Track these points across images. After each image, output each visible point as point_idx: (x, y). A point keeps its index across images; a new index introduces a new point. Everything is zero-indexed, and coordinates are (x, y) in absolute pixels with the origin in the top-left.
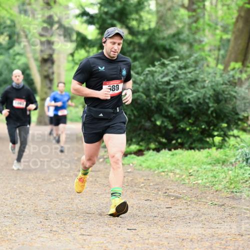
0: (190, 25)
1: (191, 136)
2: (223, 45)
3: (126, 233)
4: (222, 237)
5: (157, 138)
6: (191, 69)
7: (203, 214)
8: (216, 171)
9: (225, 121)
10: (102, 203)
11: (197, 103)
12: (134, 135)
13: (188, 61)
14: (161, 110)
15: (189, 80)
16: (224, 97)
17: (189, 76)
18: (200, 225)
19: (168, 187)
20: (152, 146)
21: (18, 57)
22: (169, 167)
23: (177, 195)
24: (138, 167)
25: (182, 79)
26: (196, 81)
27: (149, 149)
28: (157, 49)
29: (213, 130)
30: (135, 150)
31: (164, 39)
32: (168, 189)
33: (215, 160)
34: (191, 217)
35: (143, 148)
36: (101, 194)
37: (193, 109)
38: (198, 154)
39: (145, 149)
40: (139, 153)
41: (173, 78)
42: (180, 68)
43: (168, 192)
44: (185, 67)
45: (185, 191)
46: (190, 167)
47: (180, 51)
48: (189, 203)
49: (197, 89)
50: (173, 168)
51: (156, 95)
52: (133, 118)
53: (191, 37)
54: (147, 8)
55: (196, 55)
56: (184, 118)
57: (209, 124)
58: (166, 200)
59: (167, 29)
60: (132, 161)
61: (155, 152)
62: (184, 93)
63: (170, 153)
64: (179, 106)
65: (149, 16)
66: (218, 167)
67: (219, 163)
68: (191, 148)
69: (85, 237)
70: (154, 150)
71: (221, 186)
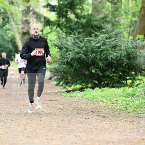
0: (113, 12)
1: (113, 80)
2: (133, 24)
3: (74, 138)
4: (132, 140)
5: (92, 81)
6: (113, 39)
7: (120, 127)
8: (128, 101)
9: (133, 71)
10: (59, 120)
11: (117, 60)
12: (78, 79)
13: (111, 34)
14: (95, 64)
15: (112, 45)
16: (133, 56)
17: (112, 43)
18: (119, 133)
19: (99, 111)
20: (90, 85)
21: (8, 32)
22: (100, 98)
23: (105, 115)
24: (81, 98)
25: (107, 45)
26: (116, 46)
27: (87, 87)
28: (92, 27)
29: (127, 76)
30: (79, 88)
31: (96, 20)
32: (99, 112)
33: (128, 94)
34: (113, 129)
35: (84, 87)
36: (58, 115)
37: (114, 63)
38: (117, 91)
39: (85, 88)
40: (82, 90)
41: (102, 44)
42: (107, 38)
43: (99, 113)
44: (110, 38)
45: (109, 113)
46: (112, 98)
47: (106, 28)
48: (112, 120)
49: (117, 51)
50: (102, 99)
51: (91, 55)
52: (77, 68)
53: (113, 19)
54: (86, 2)
55: (116, 31)
56: (109, 69)
57: (123, 72)
58: (98, 118)
59: (99, 14)
60: (77, 94)
61: (91, 89)
62: (108, 54)
63: (100, 90)
64: (106, 61)
65: (88, 7)
66: (129, 98)
67: (130, 96)
68: (113, 87)
69: (49, 141)
70: (90, 88)
71: (131, 110)
